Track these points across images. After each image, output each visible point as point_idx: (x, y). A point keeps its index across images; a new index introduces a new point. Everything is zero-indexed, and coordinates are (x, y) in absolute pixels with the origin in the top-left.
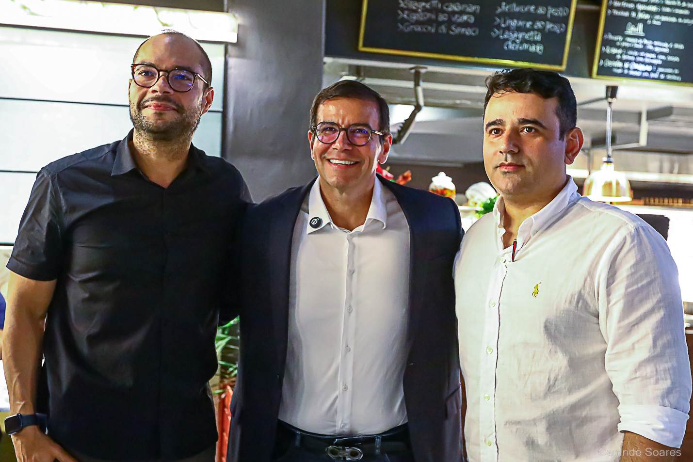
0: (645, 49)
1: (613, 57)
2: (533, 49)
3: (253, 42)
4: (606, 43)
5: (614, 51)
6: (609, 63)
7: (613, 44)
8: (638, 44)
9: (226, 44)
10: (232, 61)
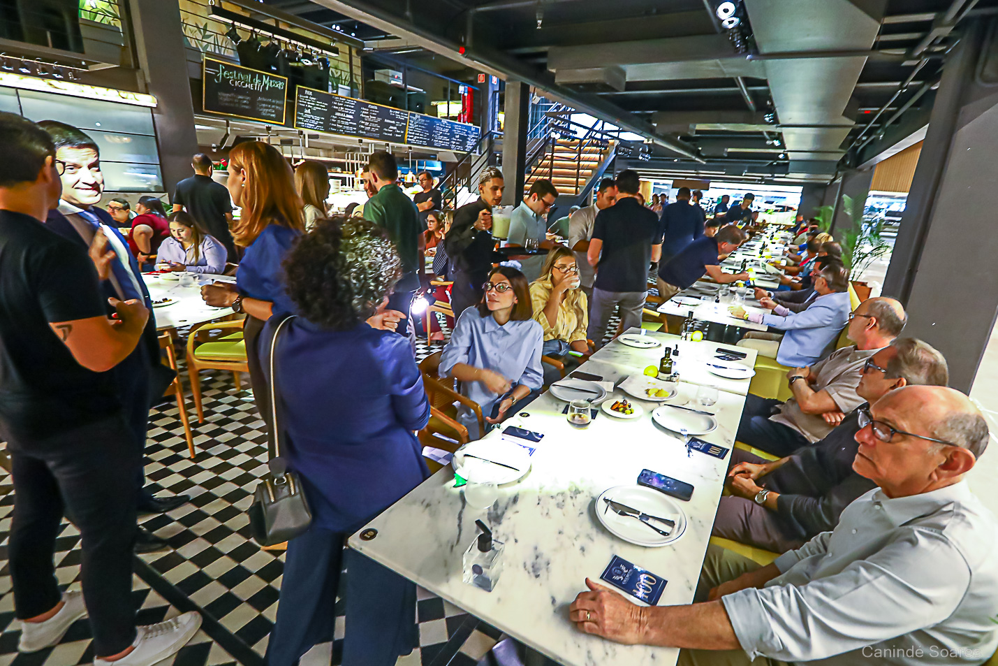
0: (311, 118)
1: (301, 121)
2: (272, 115)
3: (163, 107)
4: (298, 115)
5: (301, 118)
6: (300, 123)
7: (300, 116)
8: (309, 116)
9: (151, 108)
10: (155, 115)
